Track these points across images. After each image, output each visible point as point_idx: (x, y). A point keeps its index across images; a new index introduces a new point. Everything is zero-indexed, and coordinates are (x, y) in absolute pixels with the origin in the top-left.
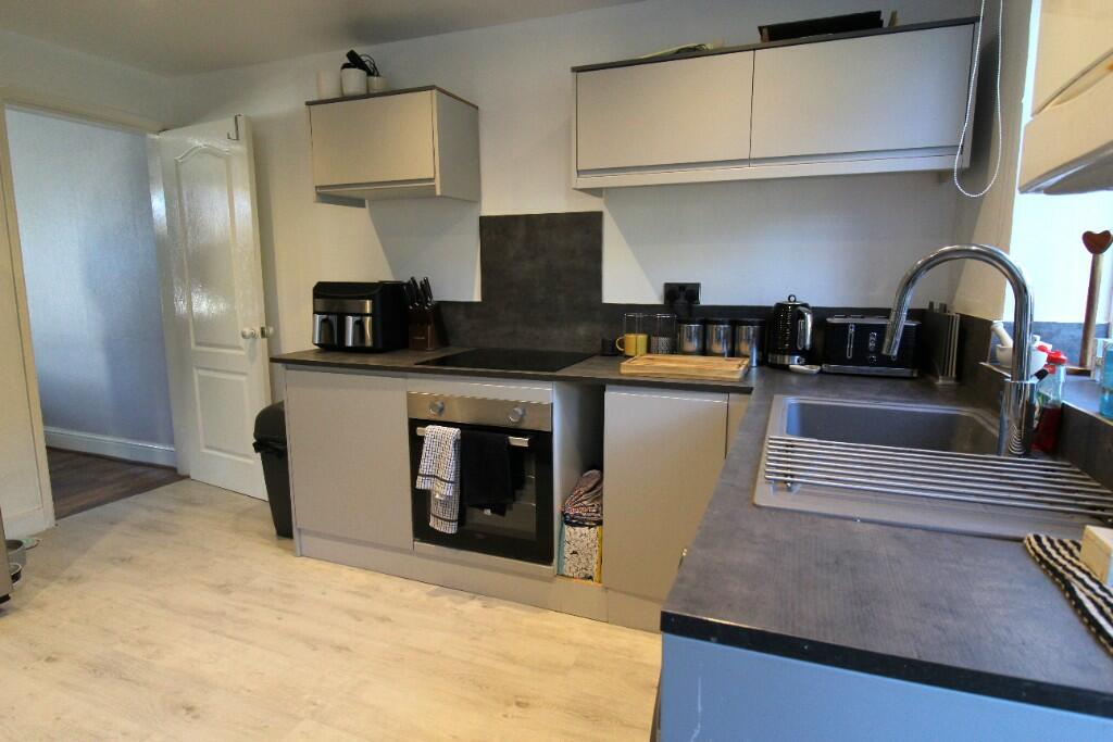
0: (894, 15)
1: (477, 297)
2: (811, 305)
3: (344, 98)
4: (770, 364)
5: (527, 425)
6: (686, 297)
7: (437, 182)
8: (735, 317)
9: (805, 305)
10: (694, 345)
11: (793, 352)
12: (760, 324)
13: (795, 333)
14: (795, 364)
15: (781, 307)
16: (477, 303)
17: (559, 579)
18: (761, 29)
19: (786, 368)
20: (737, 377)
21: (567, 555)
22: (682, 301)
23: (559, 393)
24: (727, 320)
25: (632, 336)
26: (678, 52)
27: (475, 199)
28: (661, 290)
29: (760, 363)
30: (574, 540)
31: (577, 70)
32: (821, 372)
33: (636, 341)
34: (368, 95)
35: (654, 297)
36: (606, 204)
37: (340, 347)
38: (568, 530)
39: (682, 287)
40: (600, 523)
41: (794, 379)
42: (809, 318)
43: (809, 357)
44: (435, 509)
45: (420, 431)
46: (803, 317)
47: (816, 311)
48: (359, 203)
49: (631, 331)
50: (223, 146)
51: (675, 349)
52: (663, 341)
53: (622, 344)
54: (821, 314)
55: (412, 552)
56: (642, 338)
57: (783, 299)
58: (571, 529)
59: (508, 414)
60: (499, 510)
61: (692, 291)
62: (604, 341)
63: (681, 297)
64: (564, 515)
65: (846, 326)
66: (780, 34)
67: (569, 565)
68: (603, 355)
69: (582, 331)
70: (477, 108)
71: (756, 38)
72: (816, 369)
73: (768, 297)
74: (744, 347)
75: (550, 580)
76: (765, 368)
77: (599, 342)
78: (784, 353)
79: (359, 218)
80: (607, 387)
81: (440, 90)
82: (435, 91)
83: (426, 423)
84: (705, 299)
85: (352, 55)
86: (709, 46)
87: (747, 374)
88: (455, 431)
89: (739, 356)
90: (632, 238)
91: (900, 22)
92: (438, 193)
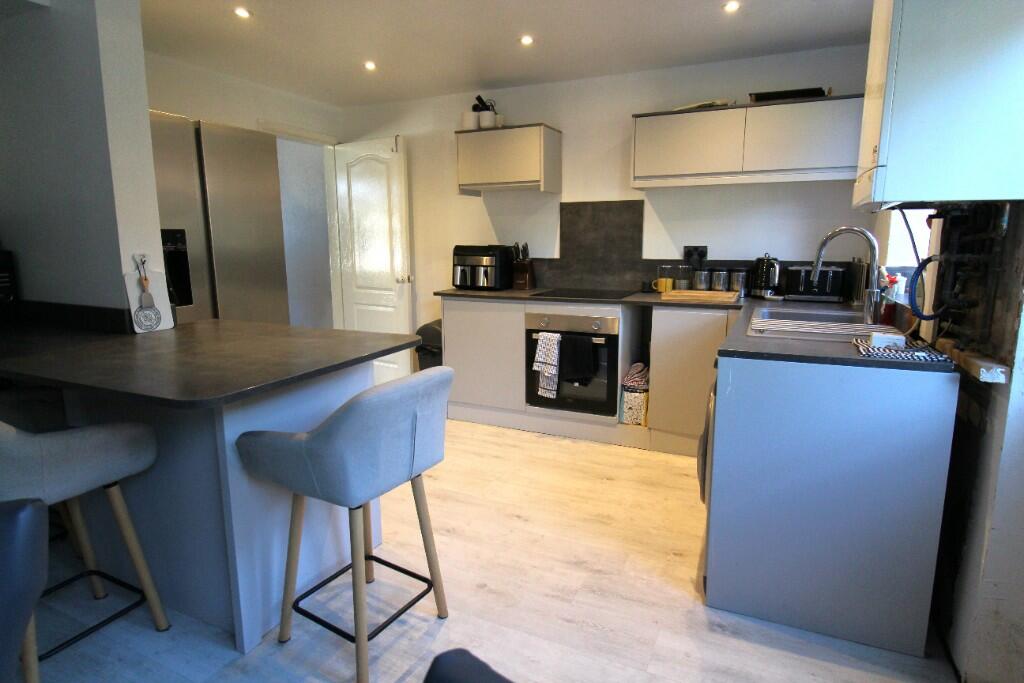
0: (830, 89)
1: (557, 255)
2: (780, 259)
3: (480, 129)
4: (753, 294)
5: (603, 332)
6: (699, 255)
7: (542, 183)
8: (731, 267)
9: (775, 259)
10: (703, 286)
11: (767, 288)
12: (747, 271)
13: (768, 276)
14: (768, 294)
15: (760, 261)
16: (556, 259)
17: (620, 425)
18: (750, 95)
19: (763, 298)
20: (733, 300)
21: (626, 410)
22: (695, 257)
23: (623, 312)
24: (725, 269)
25: (664, 280)
26: (700, 107)
27: (558, 191)
28: (682, 250)
29: (746, 296)
30: (630, 401)
31: (637, 116)
32: (784, 300)
33: (665, 283)
34: (495, 128)
35: (676, 254)
36: (647, 195)
37: (475, 287)
38: (626, 394)
39: (696, 248)
40: (647, 391)
41: (768, 303)
42: (777, 267)
43: (777, 291)
44: (542, 383)
45: (535, 336)
46: (774, 266)
47: (782, 264)
48: (477, 193)
49: (661, 277)
50: (386, 155)
51: (691, 287)
52: (684, 283)
53: (656, 284)
54: (784, 265)
55: (525, 412)
56: (669, 281)
57: (762, 256)
58: (629, 394)
59: (592, 324)
60: (584, 382)
61: (702, 251)
62: (644, 284)
63: (695, 256)
64: (623, 386)
65: (799, 272)
66: (762, 99)
67: (627, 416)
68: (644, 292)
69: (628, 277)
70: (560, 132)
71: (748, 100)
72: (781, 298)
73: (752, 254)
74: (736, 287)
75: (614, 426)
76: (749, 299)
77: (640, 284)
78: (761, 289)
79: (476, 203)
80: (654, 307)
81: (546, 126)
82: (542, 127)
83: (538, 331)
84: (711, 256)
85: (479, 98)
86: (719, 102)
87: (738, 300)
88: (558, 336)
89: (733, 290)
90: (664, 217)
91: (833, 94)
92: (542, 189)
